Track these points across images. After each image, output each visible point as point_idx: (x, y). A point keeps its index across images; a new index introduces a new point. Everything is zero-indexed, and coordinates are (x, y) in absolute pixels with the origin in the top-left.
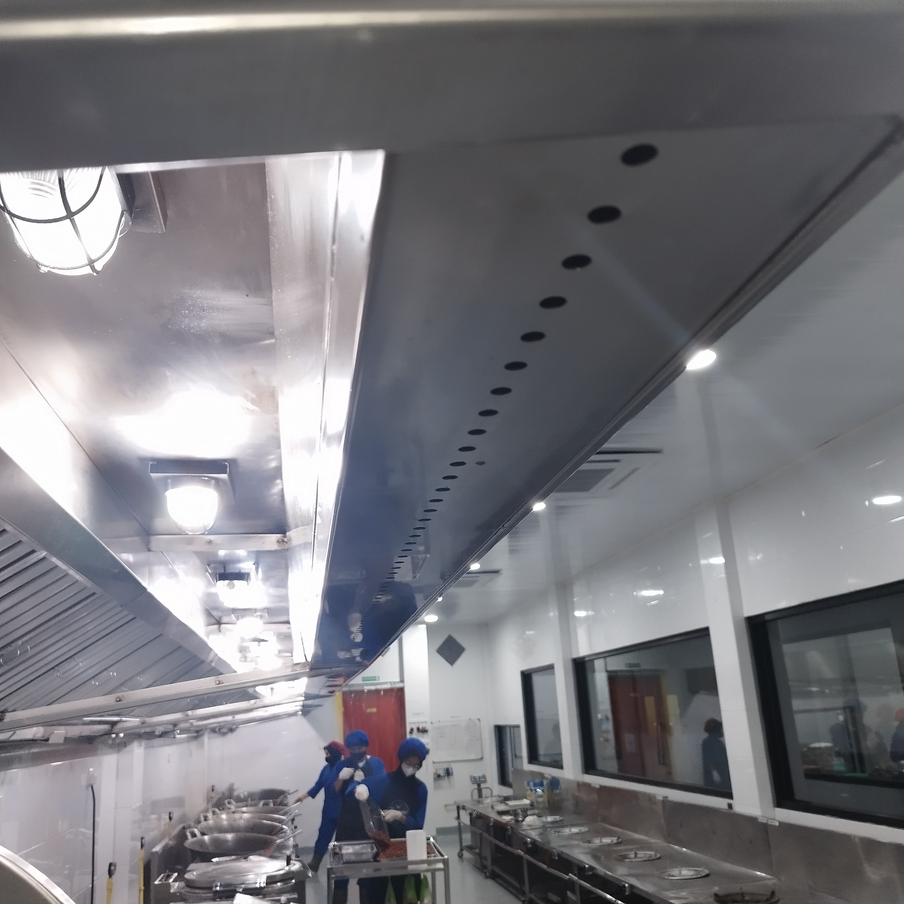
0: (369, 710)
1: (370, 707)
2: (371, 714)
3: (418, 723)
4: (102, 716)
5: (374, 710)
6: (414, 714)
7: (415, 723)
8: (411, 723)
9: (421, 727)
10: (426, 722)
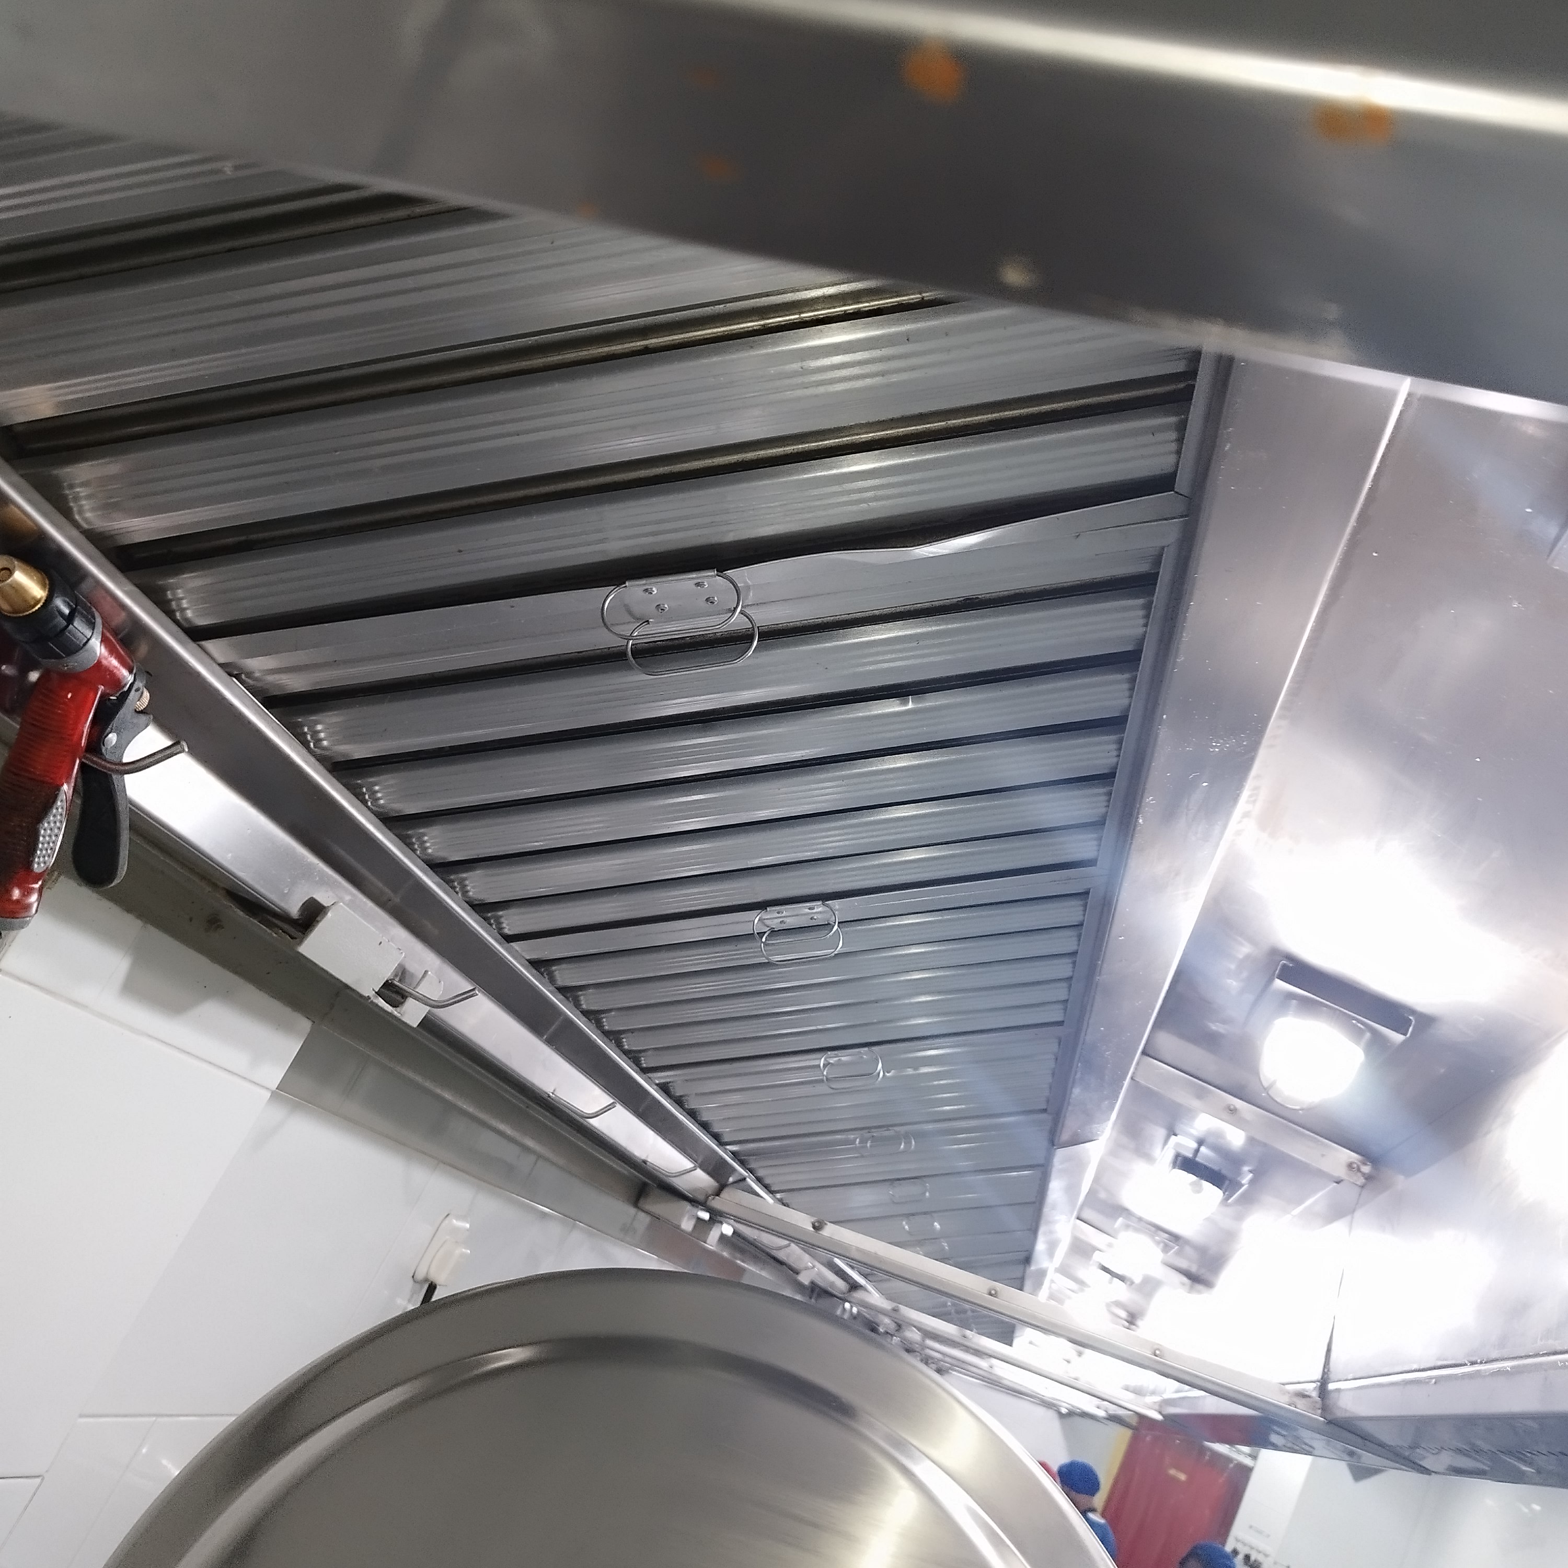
0: (1172, 1472)
1: (1179, 1468)
2: (1174, 1480)
3: (1252, 1548)
4: (852, 1268)
5: (1182, 1477)
6: (1251, 1527)
7: (1245, 1544)
8: (1237, 1540)
9: (1253, 1558)
10: (1266, 1556)
